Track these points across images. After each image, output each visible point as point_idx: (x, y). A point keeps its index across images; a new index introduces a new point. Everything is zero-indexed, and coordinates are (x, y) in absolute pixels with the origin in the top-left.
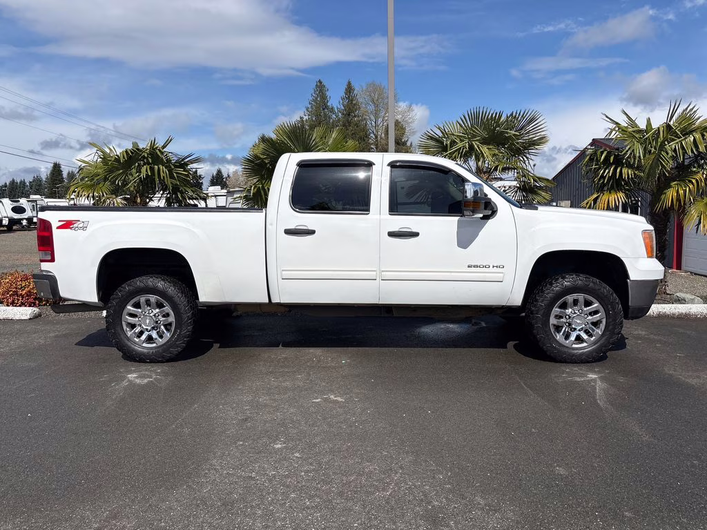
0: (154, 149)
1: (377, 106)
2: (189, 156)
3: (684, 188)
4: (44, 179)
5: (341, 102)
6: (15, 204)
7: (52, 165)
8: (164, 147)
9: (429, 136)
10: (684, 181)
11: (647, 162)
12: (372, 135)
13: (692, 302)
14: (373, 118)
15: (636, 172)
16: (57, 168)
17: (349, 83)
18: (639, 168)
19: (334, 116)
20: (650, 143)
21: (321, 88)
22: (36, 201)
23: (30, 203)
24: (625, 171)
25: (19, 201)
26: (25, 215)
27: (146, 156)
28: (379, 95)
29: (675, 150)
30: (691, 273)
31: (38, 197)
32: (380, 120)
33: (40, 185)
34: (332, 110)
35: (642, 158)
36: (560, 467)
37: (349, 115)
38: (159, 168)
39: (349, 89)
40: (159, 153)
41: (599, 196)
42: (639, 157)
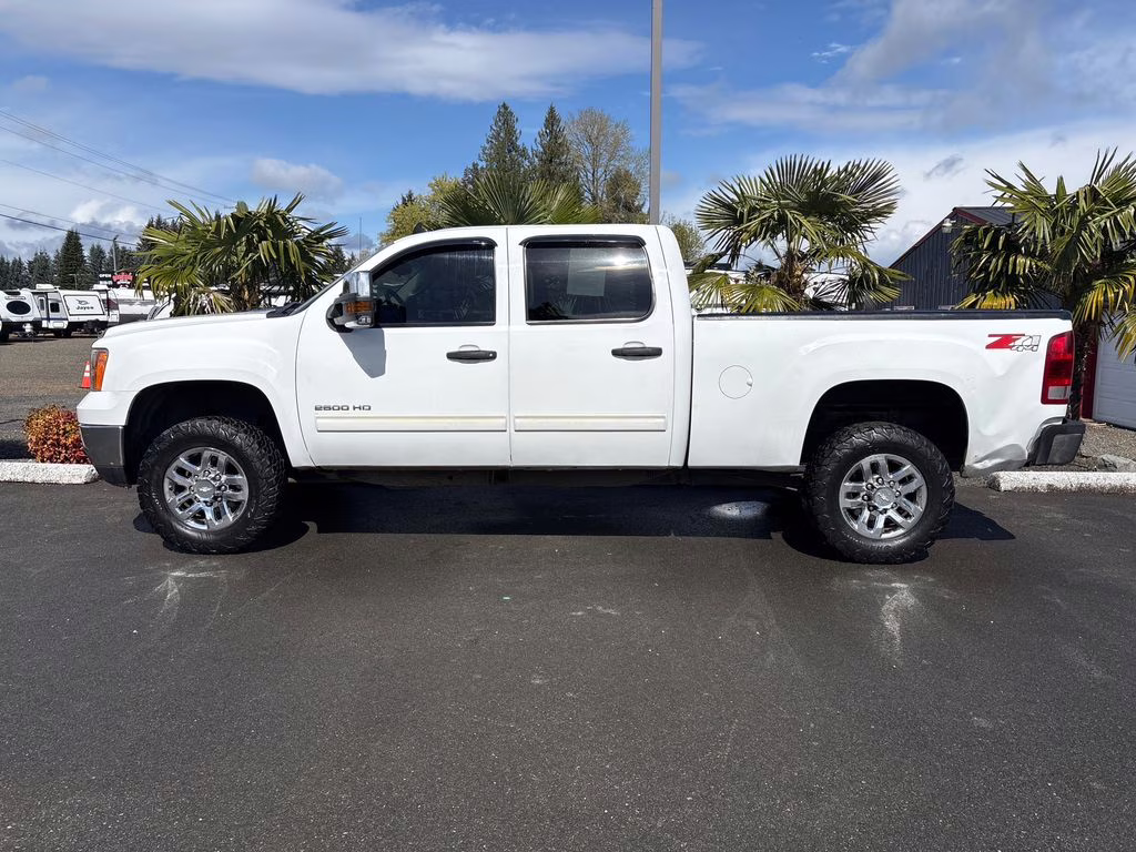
0: (274, 214)
1: (595, 147)
2: (331, 225)
3: (1116, 290)
4: (53, 259)
5: (539, 139)
6: (13, 298)
7: (65, 234)
8: (289, 210)
9: (715, 199)
10: (1116, 279)
11: (1057, 248)
12: (586, 194)
13: (1126, 468)
14: (589, 167)
15: (1039, 264)
16: (73, 240)
17: (552, 111)
18: (1043, 255)
19: (527, 162)
20: (1063, 217)
21: (505, 116)
22: (46, 293)
23: (36, 297)
24: (1021, 260)
25: (19, 293)
26: (28, 317)
27: (262, 224)
28: (600, 130)
29: (1104, 231)
30: (1108, 424)
31: (49, 287)
32: (601, 170)
33: (46, 267)
34: (523, 153)
35: (1048, 240)
36: (978, 716)
37: (551, 161)
38: (285, 244)
39: (552, 119)
40: (281, 220)
41: (977, 301)
42: (1044, 238)
